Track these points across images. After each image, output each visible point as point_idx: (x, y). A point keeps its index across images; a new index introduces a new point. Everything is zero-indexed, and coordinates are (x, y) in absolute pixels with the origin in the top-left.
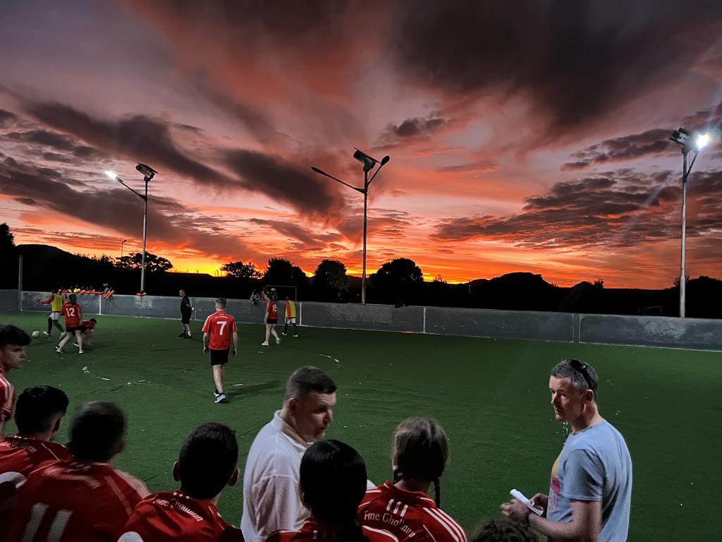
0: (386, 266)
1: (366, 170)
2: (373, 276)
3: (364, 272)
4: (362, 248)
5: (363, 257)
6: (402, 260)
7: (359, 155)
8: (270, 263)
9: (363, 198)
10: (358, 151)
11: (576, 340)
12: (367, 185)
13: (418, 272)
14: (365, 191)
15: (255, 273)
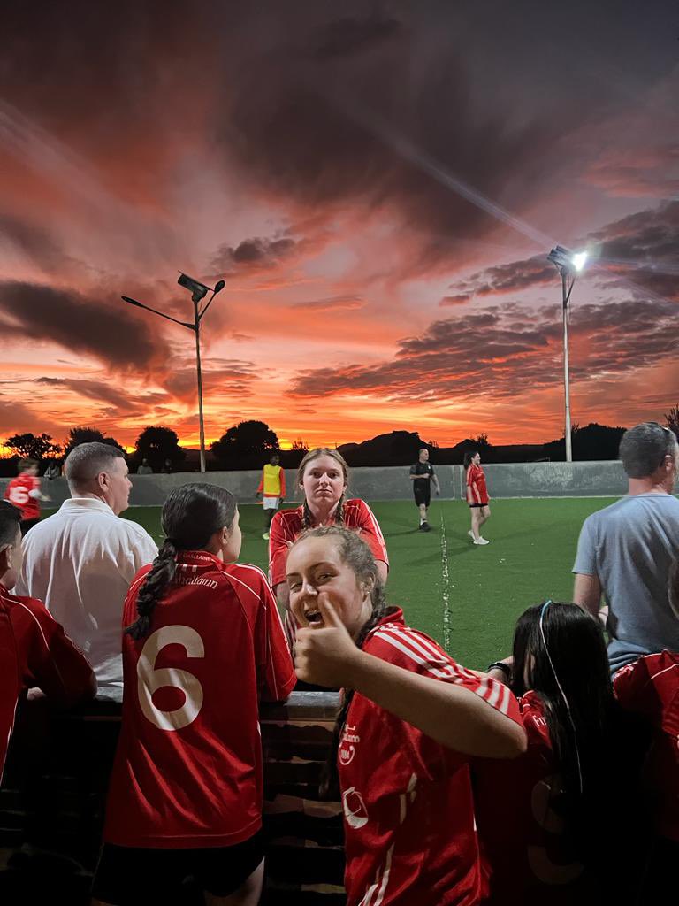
0: (231, 432)
1: (196, 299)
2: (215, 445)
3: (203, 441)
4: (198, 412)
5: (200, 422)
6: (252, 422)
7: (184, 281)
8: (72, 434)
9: (195, 346)
10: (183, 275)
12: (197, 318)
13: (273, 438)
14: (195, 328)
15: (51, 449)
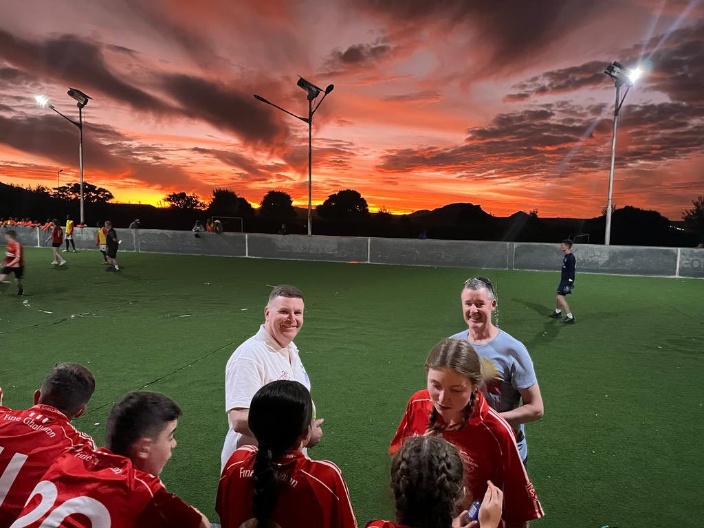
0: (333, 198)
1: (311, 98)
2: (319, 207)
3: (310, 203)
4: (308, 180)
5: (309, 188)
6: (348, 191)
7: (302, 83)
8: (215, 194)
9: (308, 127)
10: (301, 79)
11: (510, 267)
12: (311, 114)
13: (363, 203)
14: (309, 121)
15: (199, 204)
